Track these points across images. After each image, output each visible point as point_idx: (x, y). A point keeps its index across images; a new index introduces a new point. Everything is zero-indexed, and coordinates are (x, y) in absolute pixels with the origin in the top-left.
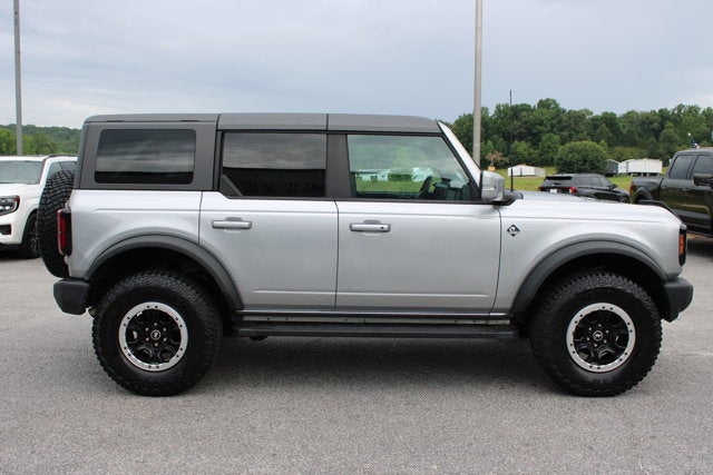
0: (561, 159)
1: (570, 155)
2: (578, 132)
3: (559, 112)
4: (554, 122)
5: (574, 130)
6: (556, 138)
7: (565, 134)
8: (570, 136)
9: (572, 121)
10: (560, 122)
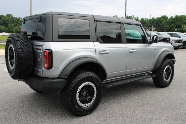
0: (16, 31)
1: (19, 30)
2: (18, 24)
3: (13, 18)
4: (12, 20)
5: (17, 23)
6: (13, 25)
7: (15, 24)
8: (16, 24)
9: (17, 20)
10: (13, 21)
